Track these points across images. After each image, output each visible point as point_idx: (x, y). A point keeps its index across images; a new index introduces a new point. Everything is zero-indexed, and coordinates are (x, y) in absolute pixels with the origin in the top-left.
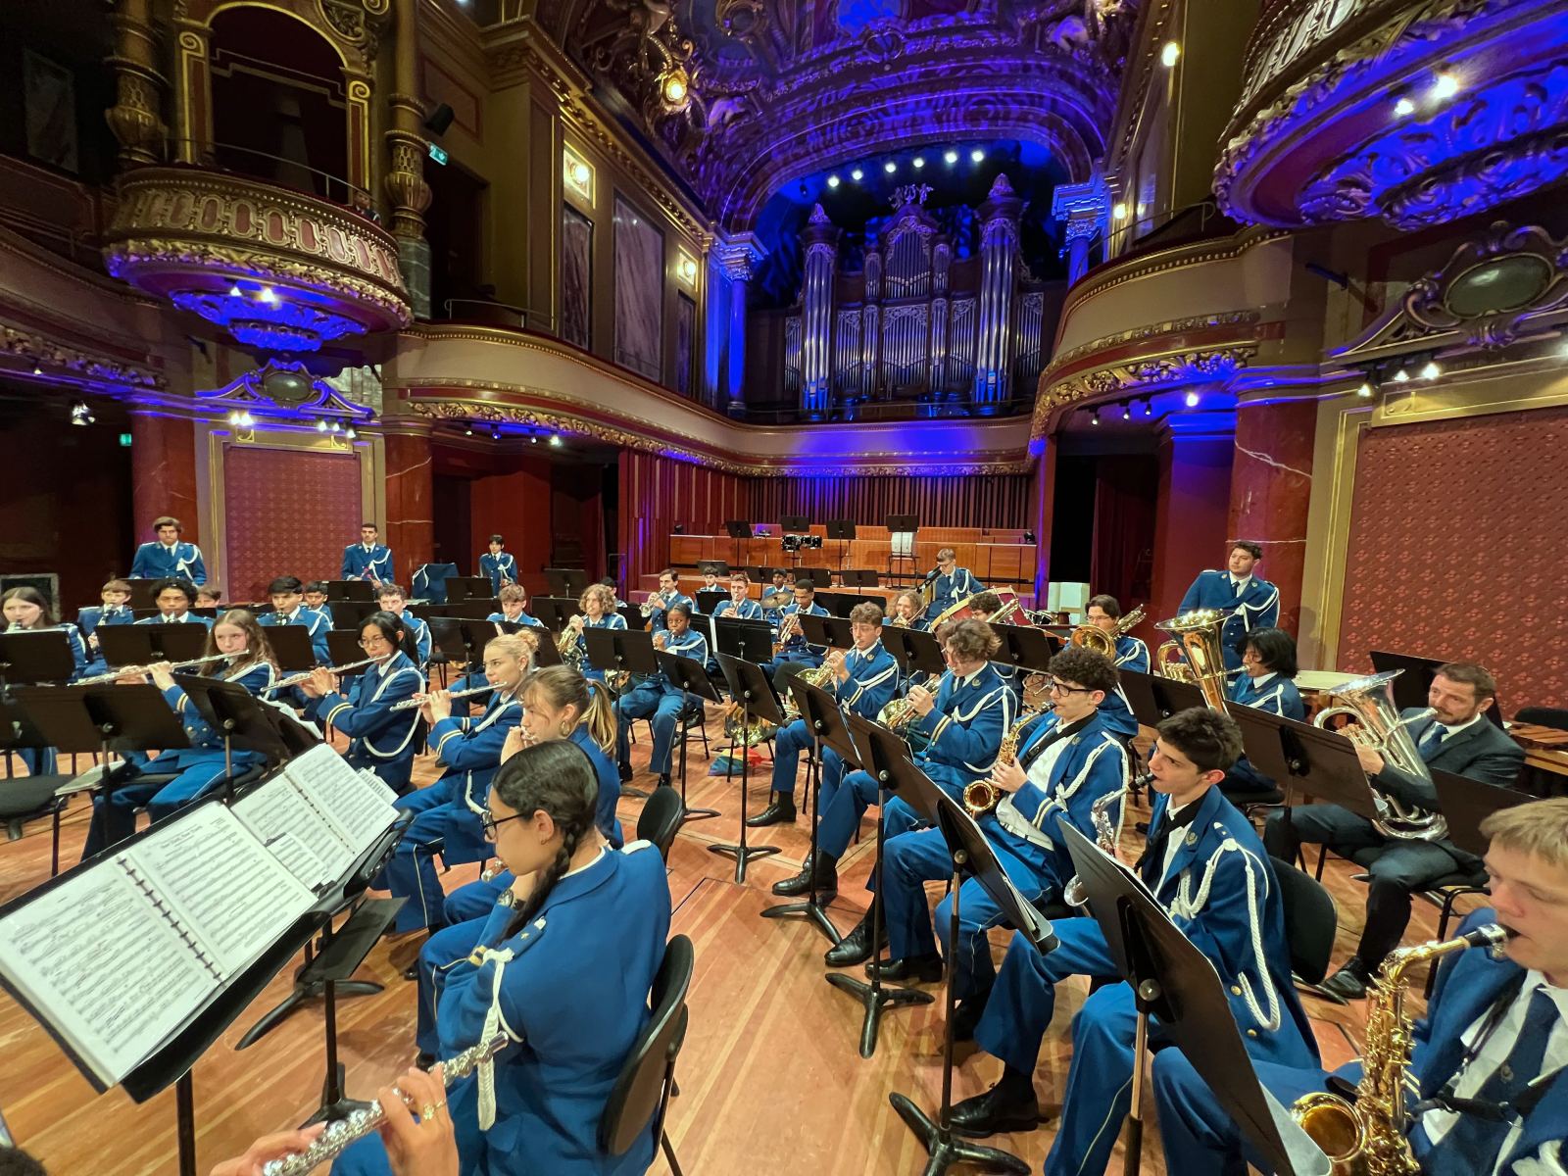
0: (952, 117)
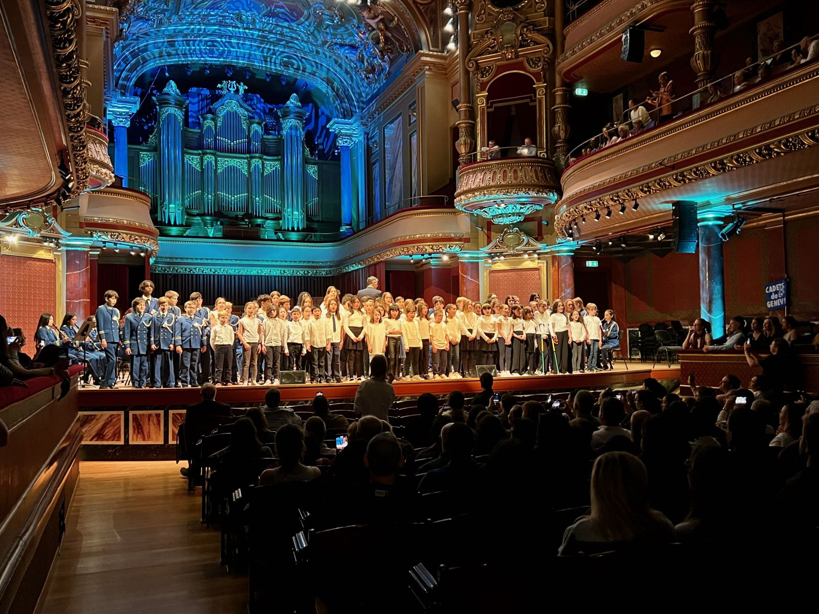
0: (273, 61)
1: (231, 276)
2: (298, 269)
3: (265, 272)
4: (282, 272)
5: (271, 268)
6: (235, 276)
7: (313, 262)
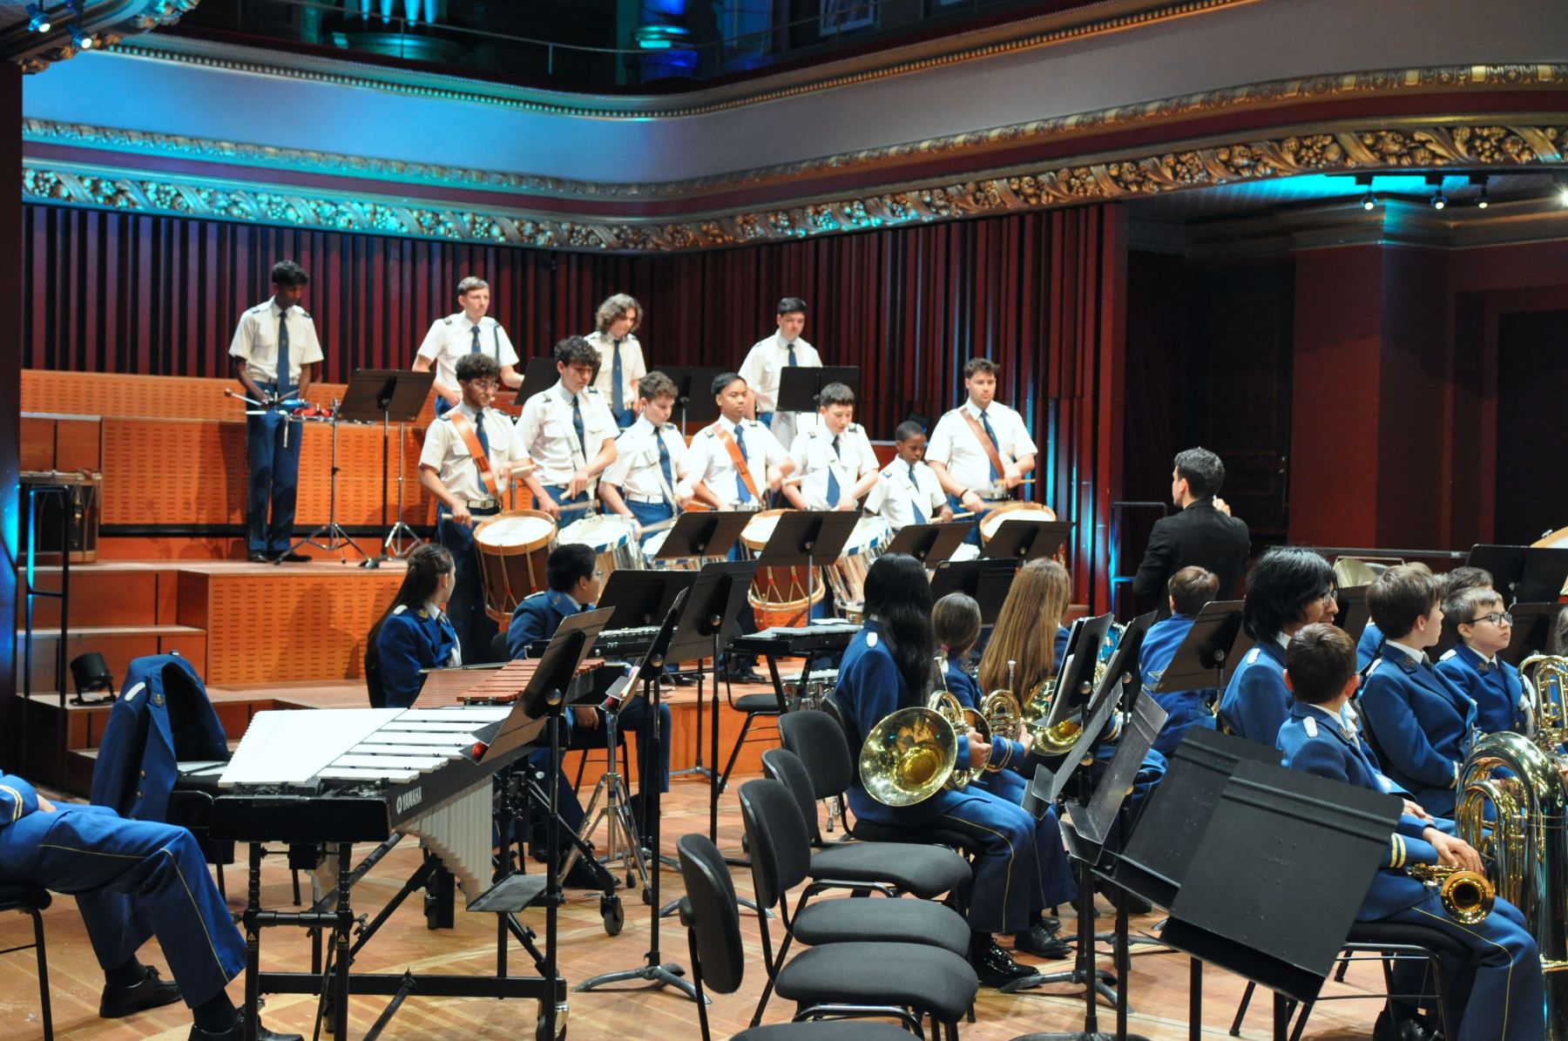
1: (185, 222)
2: (495, 212)
3: (353, 213)
4: (428, 218)
5: (379, 198)
6: (203, 223)
7: (558, 182)
